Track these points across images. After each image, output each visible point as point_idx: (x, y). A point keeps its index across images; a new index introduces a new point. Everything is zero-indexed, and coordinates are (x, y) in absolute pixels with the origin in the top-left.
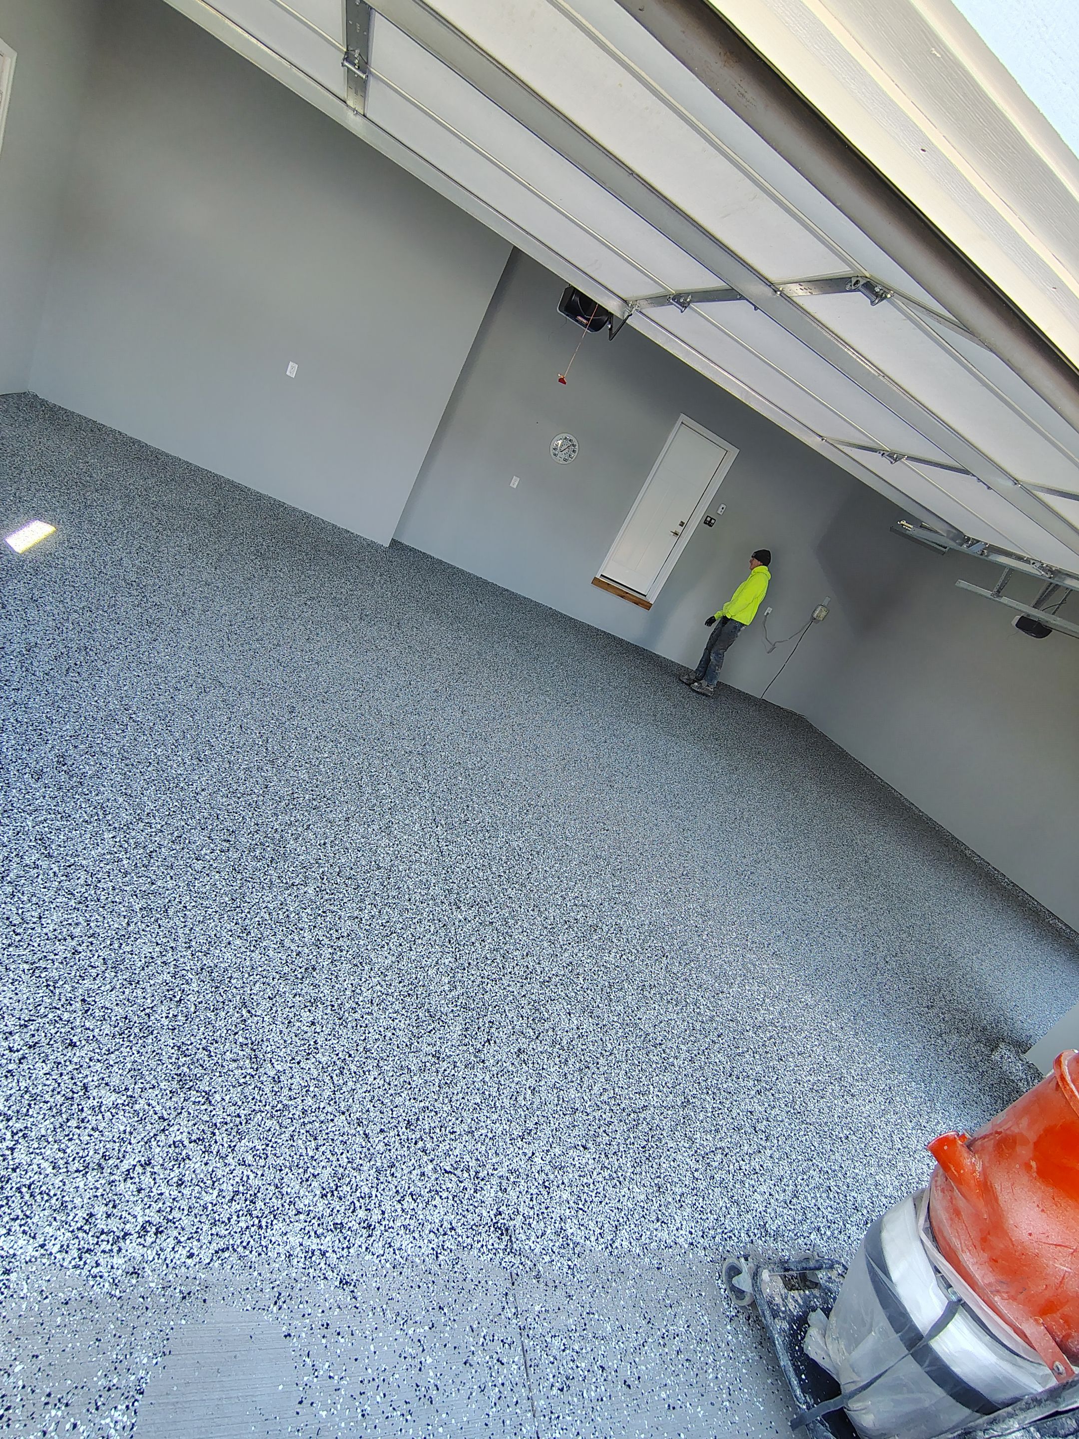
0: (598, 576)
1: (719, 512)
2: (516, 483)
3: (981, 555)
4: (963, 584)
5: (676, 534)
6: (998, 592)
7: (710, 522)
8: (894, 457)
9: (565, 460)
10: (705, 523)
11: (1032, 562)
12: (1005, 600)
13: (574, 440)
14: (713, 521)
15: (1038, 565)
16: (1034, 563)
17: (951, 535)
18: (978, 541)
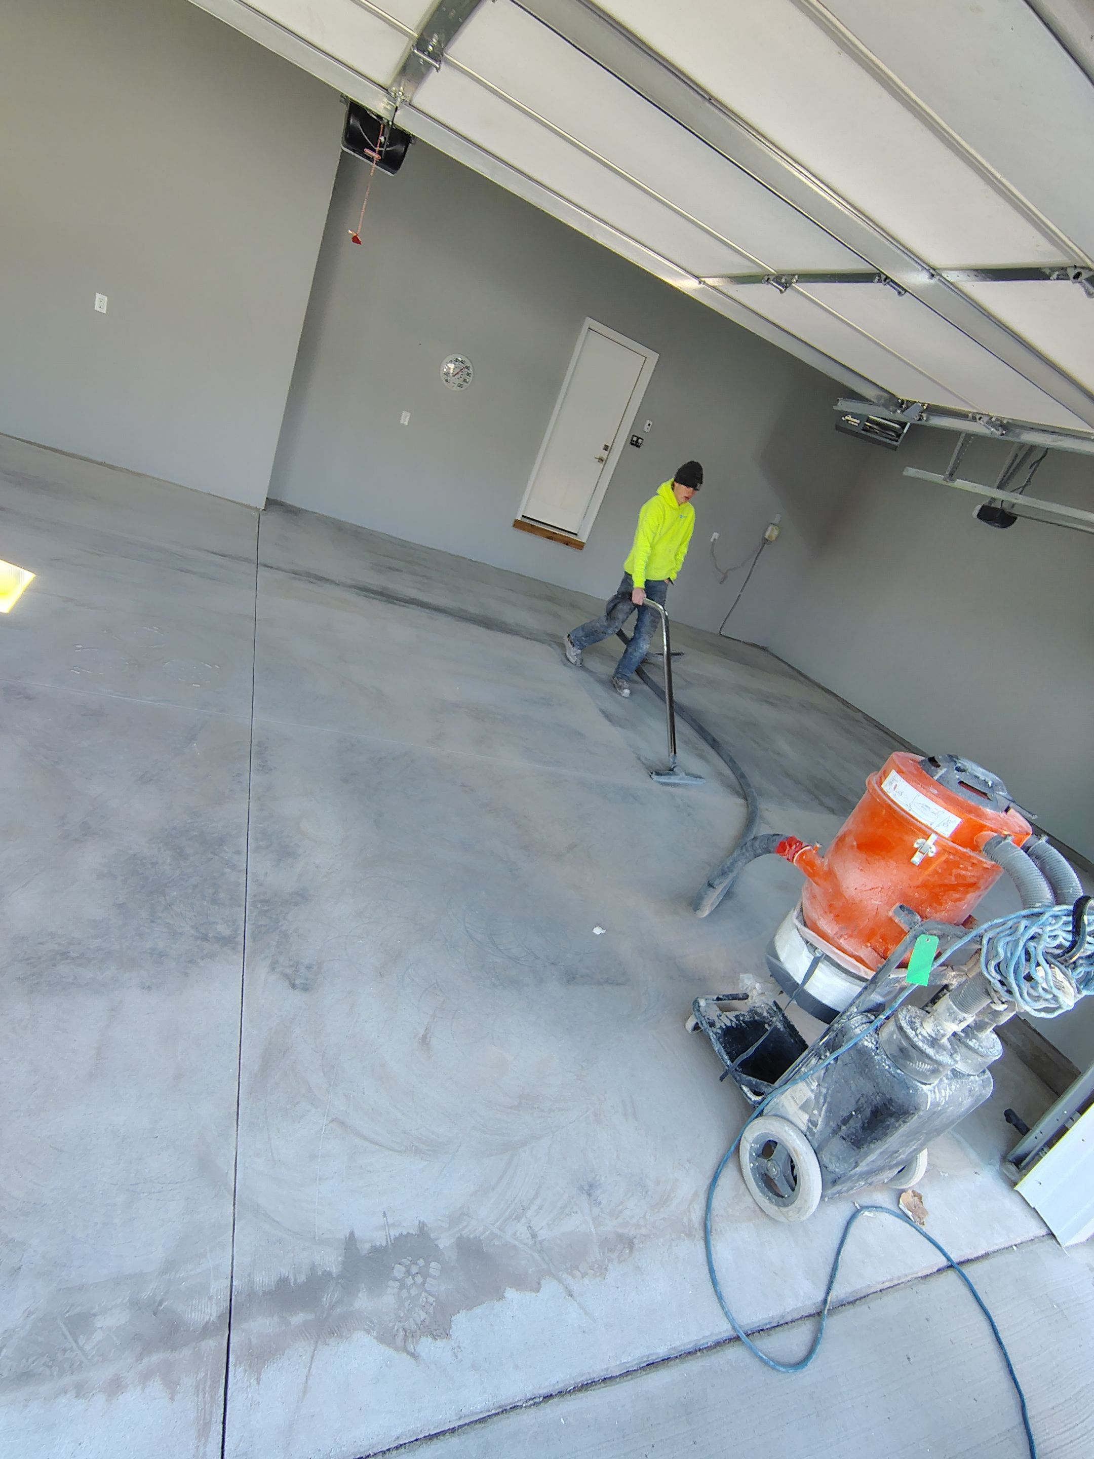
0: (519, 518)
1: (645, 430)
2: (407, 419)
3: (920, 419)
4: (911, 472)
5: (601, 460)
6: (951, 474)
7: (637, 441)
8: (783, 281)
9: (460, 386)
10: (632, 444)
11: (978, 416)
12: (959, 483)
13: (464, 359)
14: (640, 441)
15: (985, 419)
16: (980, 418)
17: (882, 401)
18: (914, 402)
